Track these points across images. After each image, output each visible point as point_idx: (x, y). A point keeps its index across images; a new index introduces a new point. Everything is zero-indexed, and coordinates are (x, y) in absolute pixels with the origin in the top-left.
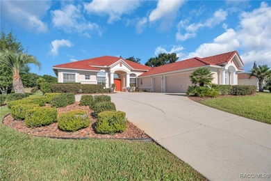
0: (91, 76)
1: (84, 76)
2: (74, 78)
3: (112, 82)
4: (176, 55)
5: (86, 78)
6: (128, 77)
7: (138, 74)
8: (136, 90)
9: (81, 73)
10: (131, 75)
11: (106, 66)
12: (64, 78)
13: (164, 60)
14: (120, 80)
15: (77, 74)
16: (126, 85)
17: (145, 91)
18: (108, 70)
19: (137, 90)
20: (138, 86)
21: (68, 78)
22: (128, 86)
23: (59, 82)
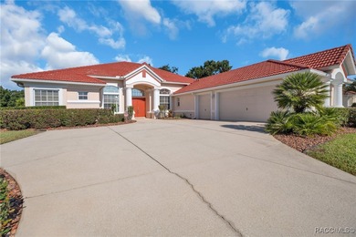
0: (90, 94)
1: (76, 94)
2: (57, 98)
3: (130, 103)
4: (228, 63)
5: (80, 98)
6: (157, 95)
7: (173, 90)
8: (170, 116)
9: (70, 88)
10: (161, 91)
11: (118, 77)
12: (37, 98)
13: (212, 70)
14: (144, 99)
15: (62, 92)
16: (153, 108)
17: (184, 117)
18: (122, 83)
19: (172, 116)
20: (173, 110)
21: (44, 98)
22: (156, 109)
23: (26, 105)
